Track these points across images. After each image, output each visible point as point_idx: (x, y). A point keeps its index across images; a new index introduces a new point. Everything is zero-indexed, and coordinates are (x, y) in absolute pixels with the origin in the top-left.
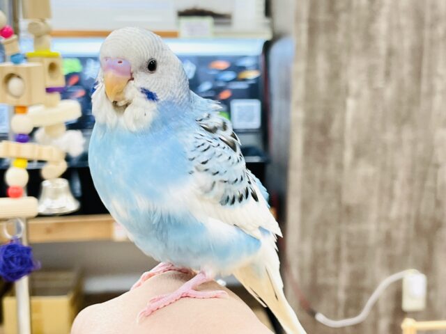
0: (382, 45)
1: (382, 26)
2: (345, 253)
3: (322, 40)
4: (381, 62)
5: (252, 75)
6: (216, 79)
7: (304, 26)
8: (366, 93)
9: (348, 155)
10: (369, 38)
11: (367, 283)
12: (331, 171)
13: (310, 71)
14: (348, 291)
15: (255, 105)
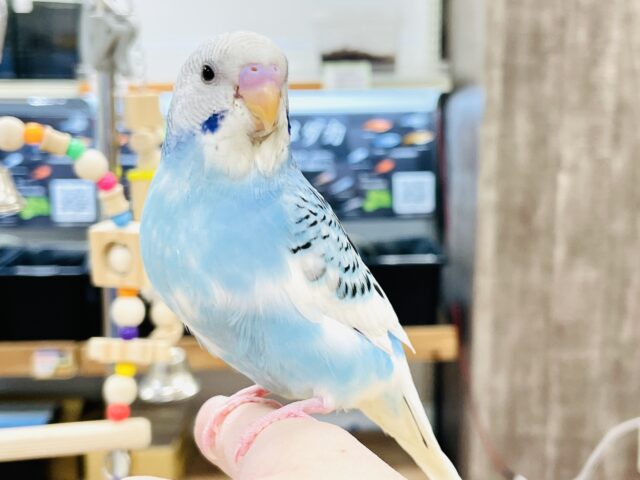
0: (608, 99)
1: (608, 71)
2: (555, 390)
3: (522, 93)
4: (607, 123)
5: (423, 138)
6: (371, 145)
7: (497, 74)
8: (585, 164)
9: (560, 253)
10: (589, 89)
11: (587, 433)
12: (535, 276)
13: (506, 135)
14: (561, 443)
15: (426, 181)
